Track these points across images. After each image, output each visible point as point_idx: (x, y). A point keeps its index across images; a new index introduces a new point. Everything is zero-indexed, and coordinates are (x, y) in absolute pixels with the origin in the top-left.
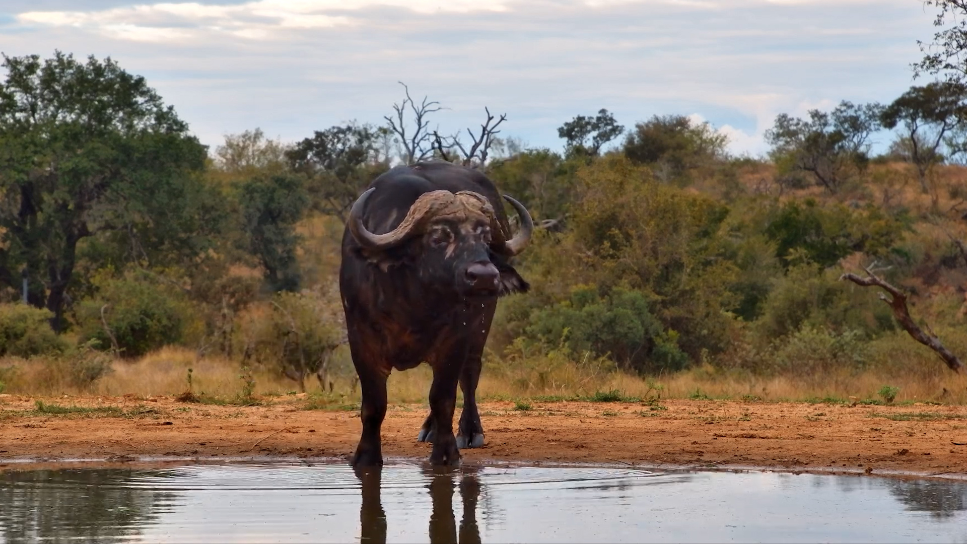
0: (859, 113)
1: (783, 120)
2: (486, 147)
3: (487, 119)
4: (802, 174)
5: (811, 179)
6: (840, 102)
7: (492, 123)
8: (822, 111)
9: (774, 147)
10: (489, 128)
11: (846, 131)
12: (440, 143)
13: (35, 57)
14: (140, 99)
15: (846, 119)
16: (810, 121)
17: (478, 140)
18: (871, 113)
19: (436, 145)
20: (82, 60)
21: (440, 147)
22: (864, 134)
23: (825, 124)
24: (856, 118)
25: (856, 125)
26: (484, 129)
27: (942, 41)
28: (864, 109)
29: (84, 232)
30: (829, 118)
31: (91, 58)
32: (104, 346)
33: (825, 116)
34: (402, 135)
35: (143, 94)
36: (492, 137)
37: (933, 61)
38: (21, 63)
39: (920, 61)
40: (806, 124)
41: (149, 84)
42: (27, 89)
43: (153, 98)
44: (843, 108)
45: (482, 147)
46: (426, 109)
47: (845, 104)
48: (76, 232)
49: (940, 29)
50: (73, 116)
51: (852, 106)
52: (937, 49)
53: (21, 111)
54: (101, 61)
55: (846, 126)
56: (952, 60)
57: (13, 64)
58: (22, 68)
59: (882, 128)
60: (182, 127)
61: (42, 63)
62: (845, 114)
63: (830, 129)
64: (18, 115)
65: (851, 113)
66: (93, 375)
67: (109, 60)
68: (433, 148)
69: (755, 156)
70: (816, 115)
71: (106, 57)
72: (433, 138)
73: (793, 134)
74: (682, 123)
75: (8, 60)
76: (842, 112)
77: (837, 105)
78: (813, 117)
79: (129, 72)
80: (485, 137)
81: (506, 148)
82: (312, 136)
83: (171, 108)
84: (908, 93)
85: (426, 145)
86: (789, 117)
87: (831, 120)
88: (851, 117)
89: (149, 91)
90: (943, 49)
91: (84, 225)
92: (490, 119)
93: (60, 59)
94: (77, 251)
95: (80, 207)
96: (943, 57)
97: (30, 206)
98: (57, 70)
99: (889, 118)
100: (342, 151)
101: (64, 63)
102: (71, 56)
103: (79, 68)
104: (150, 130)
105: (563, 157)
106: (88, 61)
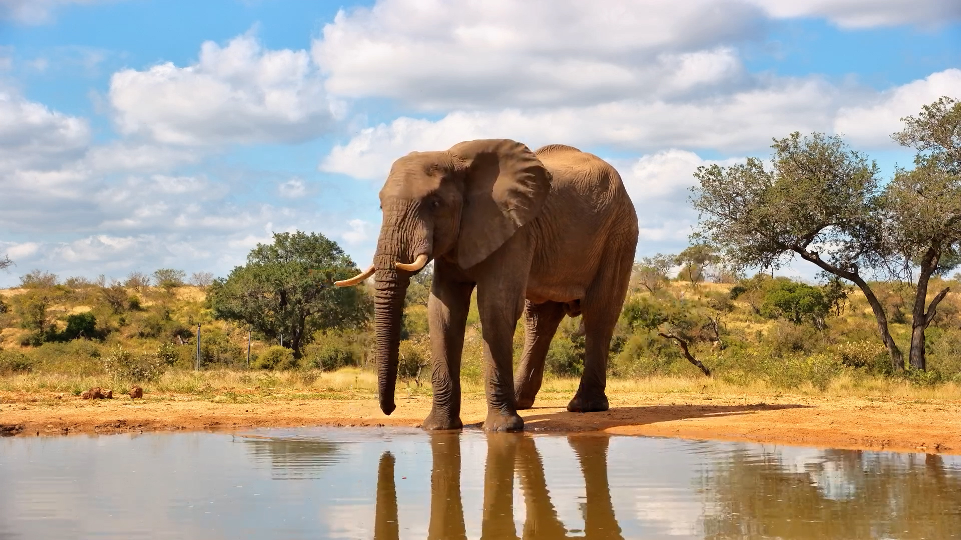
0: (665, 258)
4: (640, 286)
5: (644, 288)
6: (656, 254)
8: (648, 258)
11: (660, 266)
13: (288, 233)
14: (334, 252)
15: (659, 261)
18: (670, 259)
22: (668, 268)
23: (650, 263)
24: (664, 261)
25: (664, 264)
27: (702, 226)
29: (308, 313)
31: (313, 233)
32: (318, 366)
35: (336, 250)
37: (697, 235)
38: (281, 236)
39: (692, 235)
40: (642, 264)
41: (339, 245)
42: (284, 248)
43: (340, 252)
44: (658, 256)
48: (305, 313)
49: (701, 221)
50: (304, 260)
51: (662, 256)
52: (699, 229)
53: (281, 258)
54: (317, 235)
55: (660, 264)
56: (706, 235)
57: (277, 236)
58: (282, 239)
59: (676, 266)
60: (353, 265)
61: (290, 235)
62: (659, 259)
63: (653, 266)
64: (279, 259)
65: (661, 258)
66: (312, 379)
67: (321, 234)
70: (646, 259)
75: (275, 235)
76: (657, 258)
77: (655, 254)
79: (329, 239)
83: (348, 256)
84: (687, 250)
87: (653, 262)
88: (662, 260)
89: (338, 248)
90: (702, 230)
91: (309, 310)
93: (299, 234)
94: (305, 322)
96: (702, 233)
97: (284, 302)
98: (297, 239)
99: (679, 262)
100: (427, 275)
101: (301, 236)
102: (303, 233)
103: (307, 238)
104: (339, 266)
106: (311, 235)
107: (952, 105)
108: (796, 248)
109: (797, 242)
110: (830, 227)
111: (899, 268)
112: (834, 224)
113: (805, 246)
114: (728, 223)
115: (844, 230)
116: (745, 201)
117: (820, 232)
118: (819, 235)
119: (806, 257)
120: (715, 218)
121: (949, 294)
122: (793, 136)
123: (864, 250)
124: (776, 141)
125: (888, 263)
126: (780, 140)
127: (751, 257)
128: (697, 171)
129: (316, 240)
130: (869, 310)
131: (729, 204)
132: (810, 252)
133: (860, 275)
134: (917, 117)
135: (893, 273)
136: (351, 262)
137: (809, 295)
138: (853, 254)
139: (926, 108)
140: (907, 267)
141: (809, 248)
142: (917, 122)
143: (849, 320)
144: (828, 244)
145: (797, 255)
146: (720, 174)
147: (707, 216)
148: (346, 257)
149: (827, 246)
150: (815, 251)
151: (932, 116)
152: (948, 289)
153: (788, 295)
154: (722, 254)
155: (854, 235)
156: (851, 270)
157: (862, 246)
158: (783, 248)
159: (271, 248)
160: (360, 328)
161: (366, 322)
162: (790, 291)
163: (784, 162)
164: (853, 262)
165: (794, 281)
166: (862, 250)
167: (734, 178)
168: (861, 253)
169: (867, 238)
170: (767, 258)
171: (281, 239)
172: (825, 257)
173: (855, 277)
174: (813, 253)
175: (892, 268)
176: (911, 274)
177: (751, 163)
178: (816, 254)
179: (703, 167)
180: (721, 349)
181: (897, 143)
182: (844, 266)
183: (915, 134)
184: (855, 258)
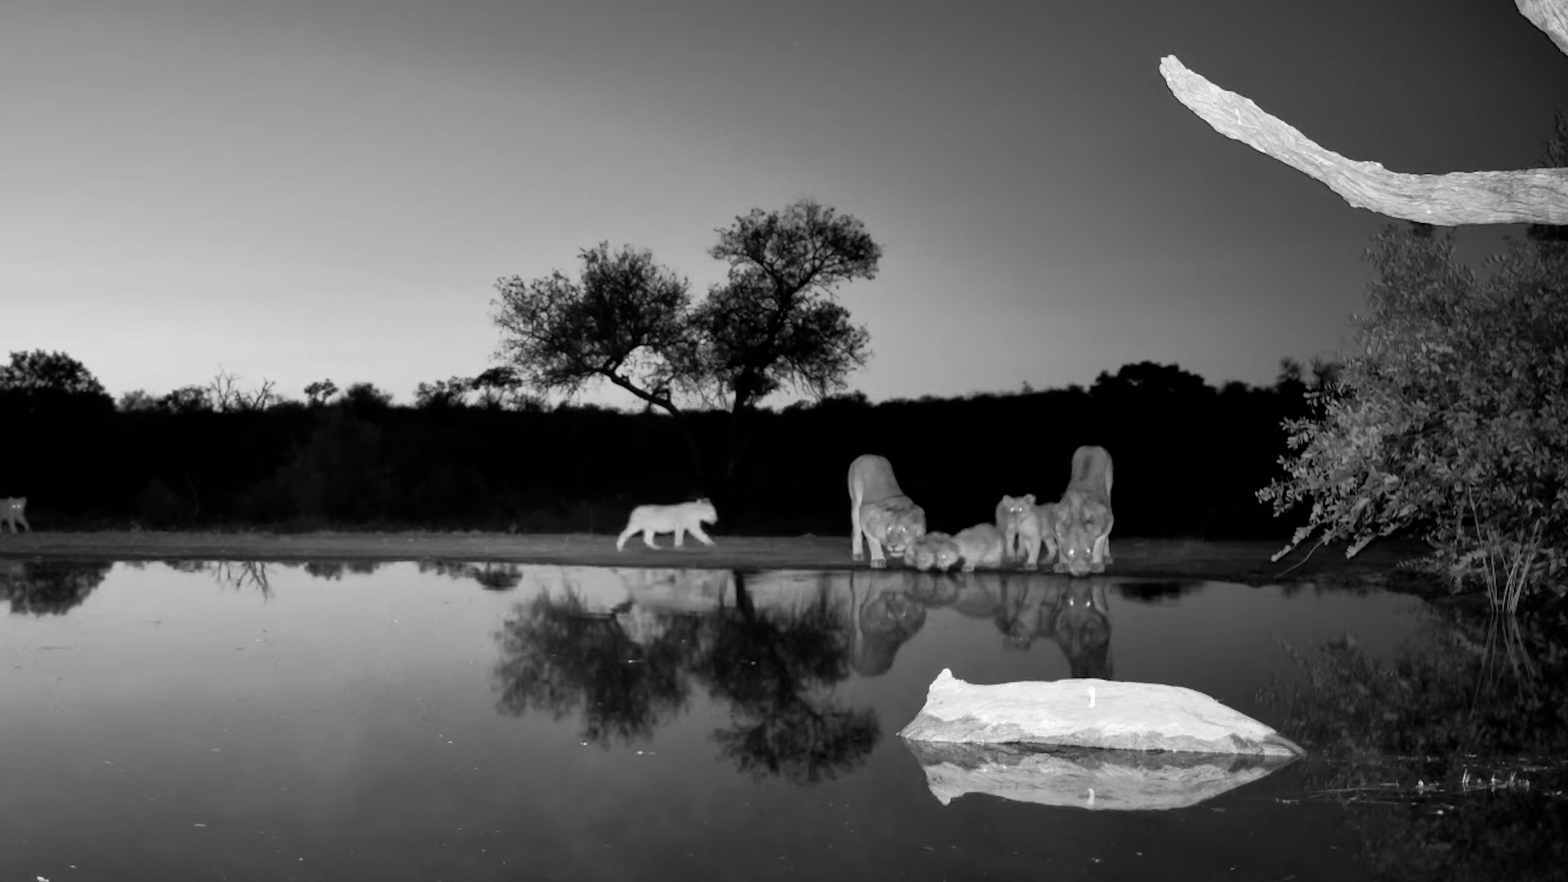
107: (765, 218)
108: (607, 371)
109: (608, 362)
110: (641, 348)
111: (713, 395)
112: (646, 345)
113: (615, 368)
114: (531, 342)
115: (656, 351)
116: (549, 316)
117: (631, 353)
118: (630, 356)
119: (617, 381)
120: (518, 337)
122: (601, 245)
123: (677, 373)
124: (584, 251)
125: (701, 389)
126: (588, 249)
127: (556, 380)
128: (498, 283)
129: (58, 359)
131: (532, 321)
132: (620, 376)
133: (674, 401)
134: (729, 228)
135: (705, 399)
136: (97, 385)
138: (665, 378)
139: (737, 218)
140: (720, 393)
141: (620, 372)
142: (730, 234)
144: (639, 367)
145: (607, 379)
146: (522, 286)
147: (508, 334)
148: (93, 379)
149: (637, 370)
150: (626, 375)
151: (744, 228)
154: (523, 377)
155: (667, 356)
156: (665, 397)
157: (675, 370)
158: (591, 371)
159: (7, 370)
163: (591, 277)
164: (665, 387)
165: (603, 408)
166: (675, 374)
167: (538, 291)
168: (673, 377)
169: (680, 360)
170: (573, 381)
171: (18, 360)
172: (636, 382)
173: (667, 404)
174: (623, 377)
175: (704, 393)
176: (724, 400)
177: (557, 276)
178: (627, 378)
179: (504, 278)
181: (710, 258)
182: (656, 391)
183: (728, 247)
184: (667, 383)
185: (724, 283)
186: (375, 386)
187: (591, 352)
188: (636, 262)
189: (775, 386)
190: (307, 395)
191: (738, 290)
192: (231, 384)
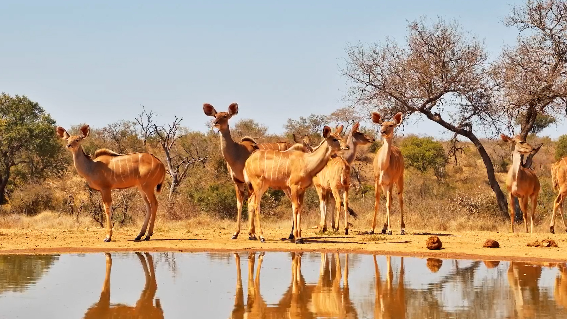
0: (317, 118)
1: (290, 121)
2: (175, 131)
3: (175, 119)
7: (177, 121)
9: (287, 131)
10: (176, 123)
12: (157, 129)
14: (37, 112)
15: (313, 121)
16: (300, 121)
17: (172, 127)
18: (322, 119)
19: (155, 130)
20: (13, 96)
21: (157, 130)
22: (319, 127)
23: (305, 123)
24: (317, 120)
26: (174, 123)
28: (320, 117)
29: (13, 164)
30: (307, 120)
31: (17, 96)
32: (21, 211)
33: (305, 119)
34: (142, 126)
35: (37, 109)
36: (177, 126)
40: (298, 122)
41: (40, 105)
43: (42, 111)
44: (312, 116)
45: (173, 130)
46: (151, 115)
47: (313, 115)
48: (10, 164)
50: (9, 117)
54: (21, 96)
55: (313, 123)
60: (53, 122)
62: (312, 119)
63: (307, 124)
65: (315, 118)
67: (24, 96)
68: (154, 131)
69: (279, 135)
70: (302, 119)
71: (23, 95)
72: (154, 127)
73: (293, 126)
74: (251, 121)
76: (311, 118)
78: (301, 120)
79: (32, 101)
80: (175, 126)
81: (183, 131)
82: (107, 126)
83: (49, 115)
84: (336, 111)
85: (151, 130)
86: (292, 119)
87: (308, 121)
88: (315, 120)
89: (40, 108)
91: (13, 161)
92: (177, 119)
93: (4, 96)
94: (10, 172)
95: (12, 154)
98: (3, 100)
101: (6, 97)
102: (8, 95)
103: (12, 99)
104: (40, 123)
105: (206, 135)
106: (16, 96)
108: (422, 110)
109: (424, 105)
110: (450, 93)
111: (504, 127)
112: (454, 91)
113: (430, 108)
115: (460, 95)
117: (442, 97)
118: (441, 100)
119: (430, 116)
120: (359, 85)
121: (542, 147)
122: (421, 17)
123: (476, 111)
124: (408, 22)
125: (495, 123)
126: (411, 20)
127: (386, 116)
129: (20, 101)
130: (480, 162)
131: (370, 73)
132: (434, 114)
133: (473, 132)
135: (498, 131)
136: (51, 120)
137: (433, 149)
138: (468, 115)
140: (510, 126)
141: (433, 111)
142: (518, 8)
143: (464, 169)
145: (424, 116)
146: (362, 48)
147: (351, 82)
148: (47, 115)
150: (438, 113)
152: (542, 144)
153: (416, 150)
155: (469, 98)
156: (467, 129)
157: (476, 108)
158: (413, 110)
160: (59, 177)
161: (65, 170)
162: (418, 145)
163: (413, 40)
164: (468, 121)
165: (421, 137)
166: (475, 112)
167: (374, 52)
168: (474, 114)
172: (446, 118)
173: (469, 134)
174: (436, 114)
175: (497, 127)
176: (513, 131)
177: (388, 40)
178: (439, 115)
180: (363, 193)
182: (462, 125)
183: (516, 17)
184: (469, 118)
185: (513, 45)
186: (255, 122)
187: (413, 96)
188: (446, 31)
189: (553, 121)
190: (207, 128)
191: (525, 50)
192: (150, 120)
